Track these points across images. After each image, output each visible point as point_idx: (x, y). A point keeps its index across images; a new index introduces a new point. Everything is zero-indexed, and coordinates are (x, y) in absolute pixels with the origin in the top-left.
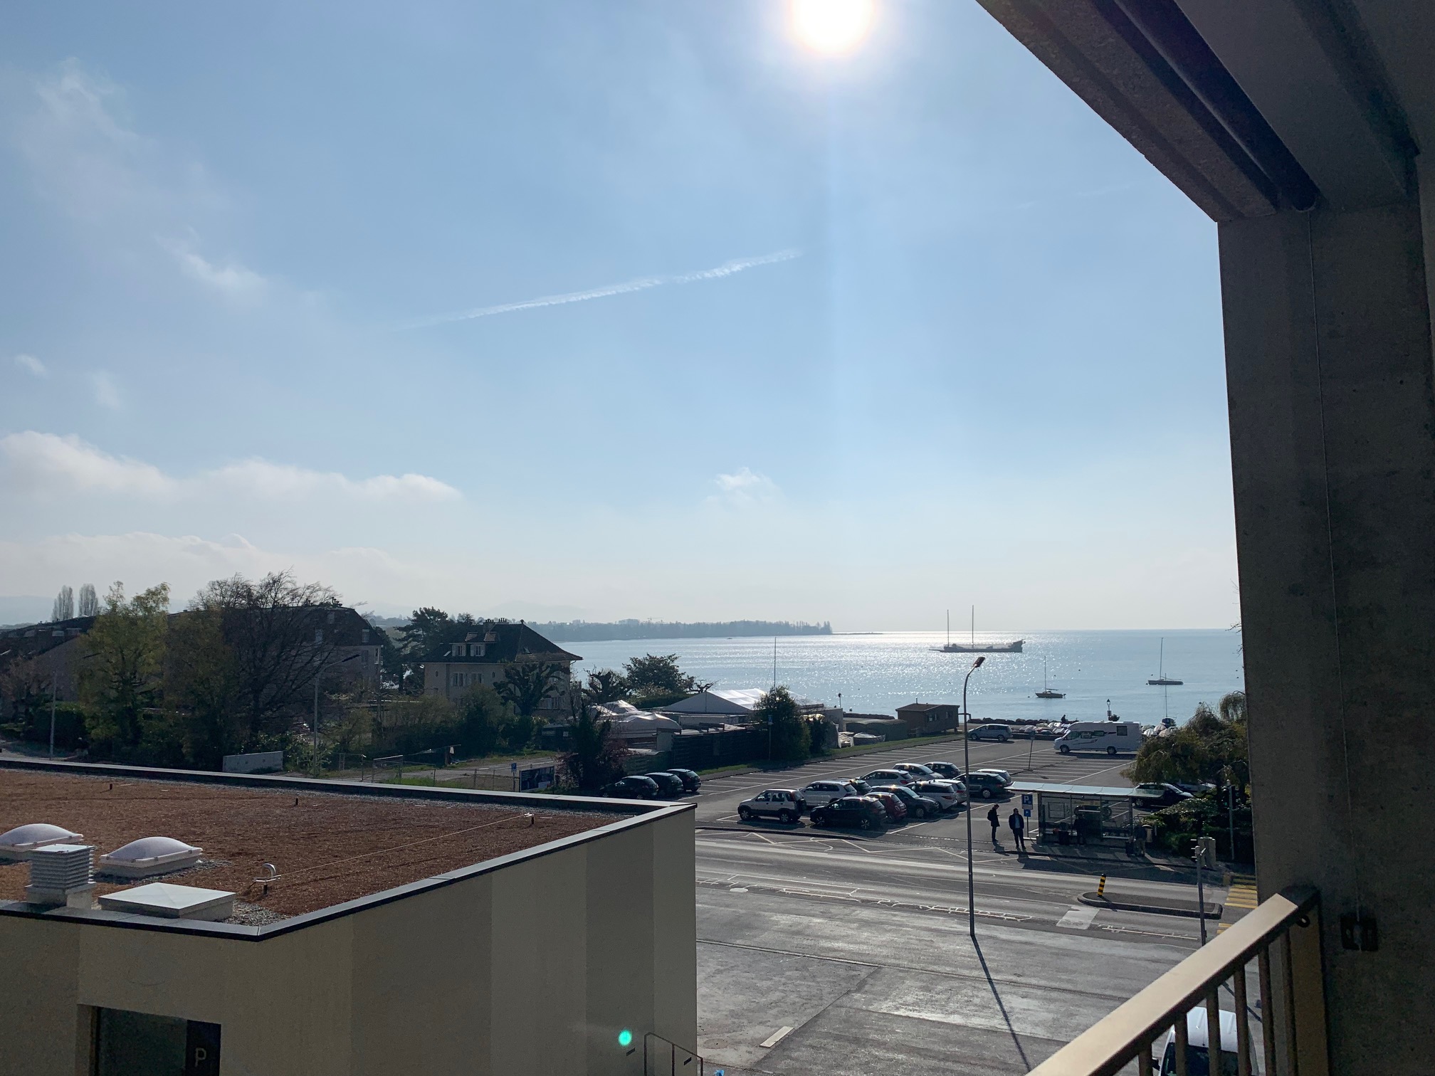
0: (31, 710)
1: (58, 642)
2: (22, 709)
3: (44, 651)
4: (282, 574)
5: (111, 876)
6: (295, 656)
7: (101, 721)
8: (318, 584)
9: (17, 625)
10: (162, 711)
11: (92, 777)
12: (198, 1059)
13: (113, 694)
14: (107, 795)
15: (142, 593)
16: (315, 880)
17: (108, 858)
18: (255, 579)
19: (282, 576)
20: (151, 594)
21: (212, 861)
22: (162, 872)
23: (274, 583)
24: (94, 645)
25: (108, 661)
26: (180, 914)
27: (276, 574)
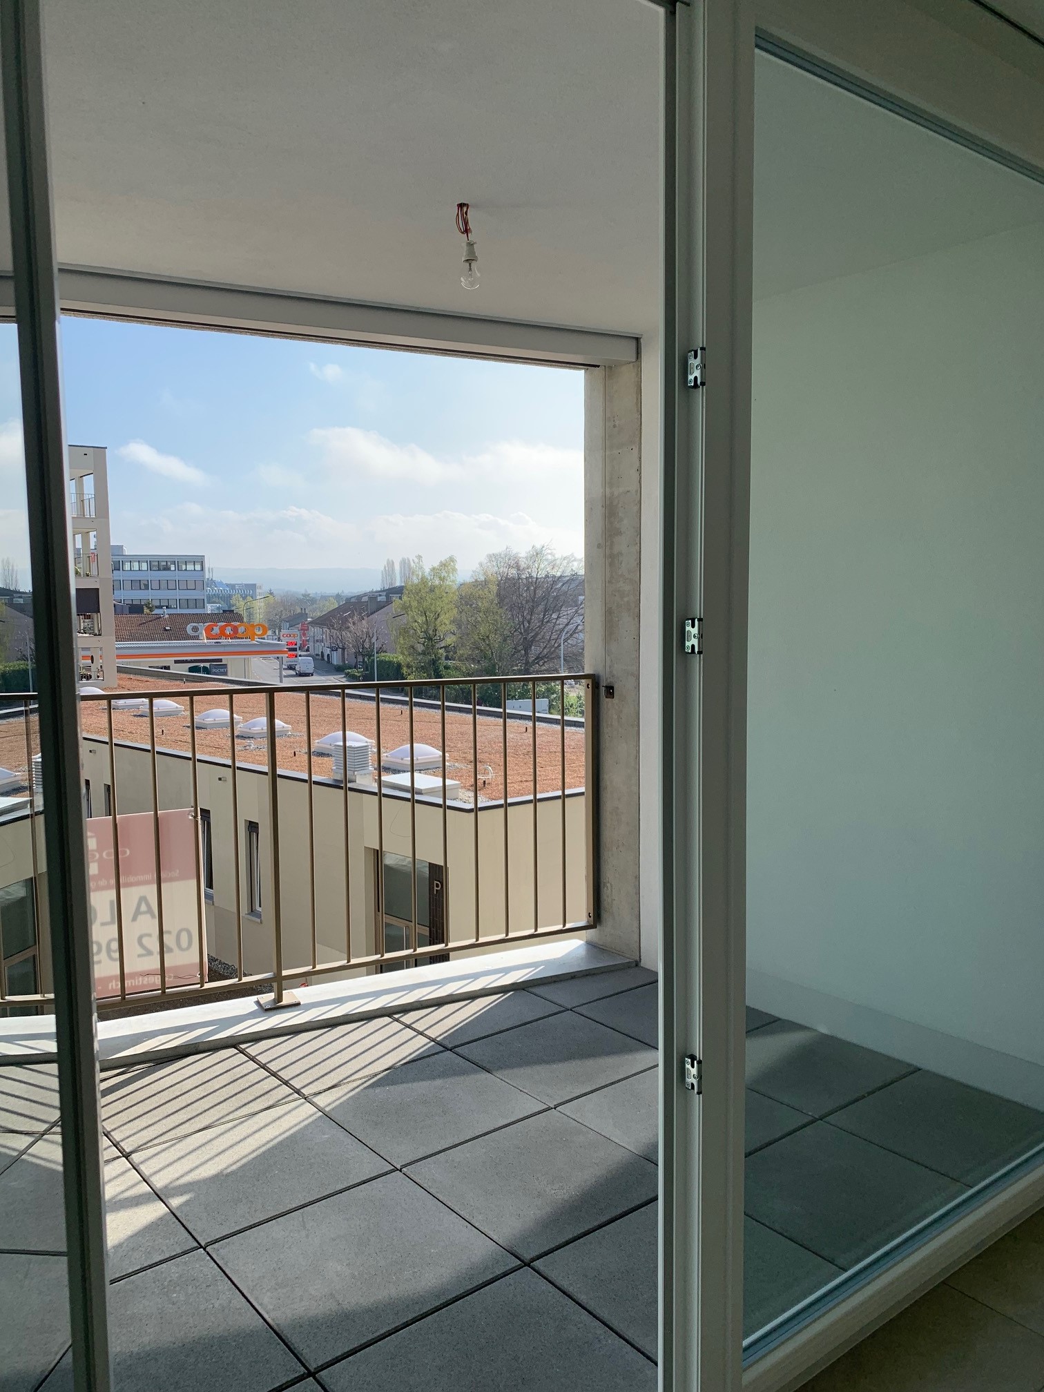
0: (366, 659)
1: (381, 606)
2: (360, 659)
3: (372, 614)
4: (543, 547)
5: (389, 769)
6: (557, 619)
7: (414, 669)
8: (572, 555)
9: (358, 592)
10: (457, 663)
11: (391, 706)
12: (435, 888)
13: (420, 648)
14: (398, 718)
15: (436, 564)
16: (521, 781)
17: (387, 756)
18: (522, 551)
19: (544, 549)
20: (444, 565)
21: (456, 764)
22: (421, 768)
23: (537, 554)
24: (406, 608)
25: (416, 621)
26: (423, 792)
27: (538, 546)
